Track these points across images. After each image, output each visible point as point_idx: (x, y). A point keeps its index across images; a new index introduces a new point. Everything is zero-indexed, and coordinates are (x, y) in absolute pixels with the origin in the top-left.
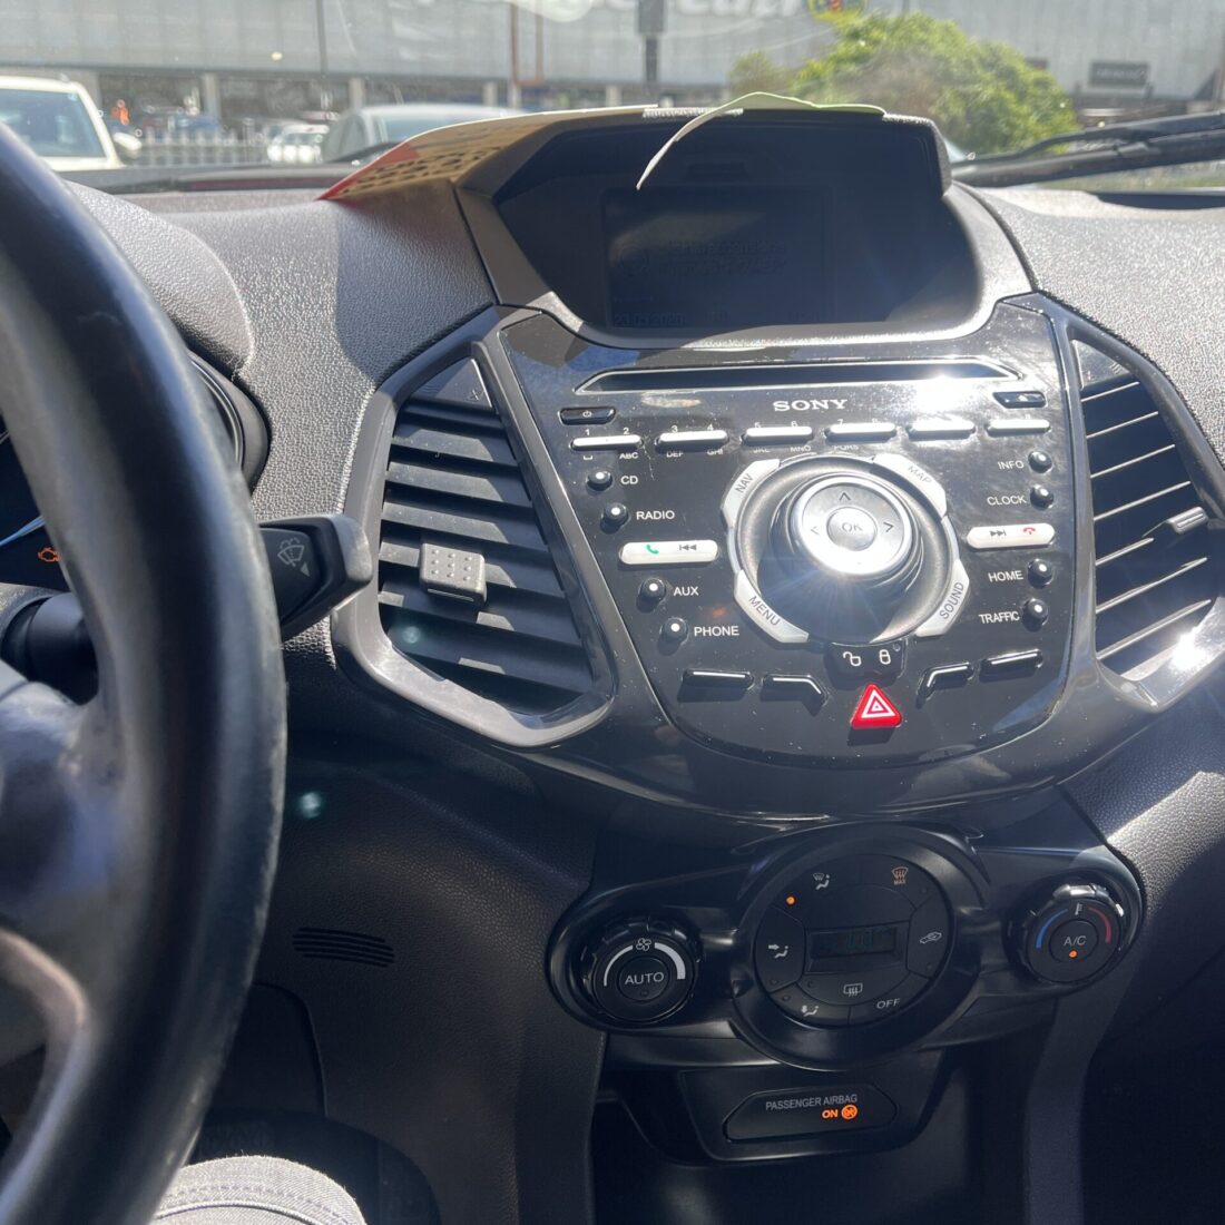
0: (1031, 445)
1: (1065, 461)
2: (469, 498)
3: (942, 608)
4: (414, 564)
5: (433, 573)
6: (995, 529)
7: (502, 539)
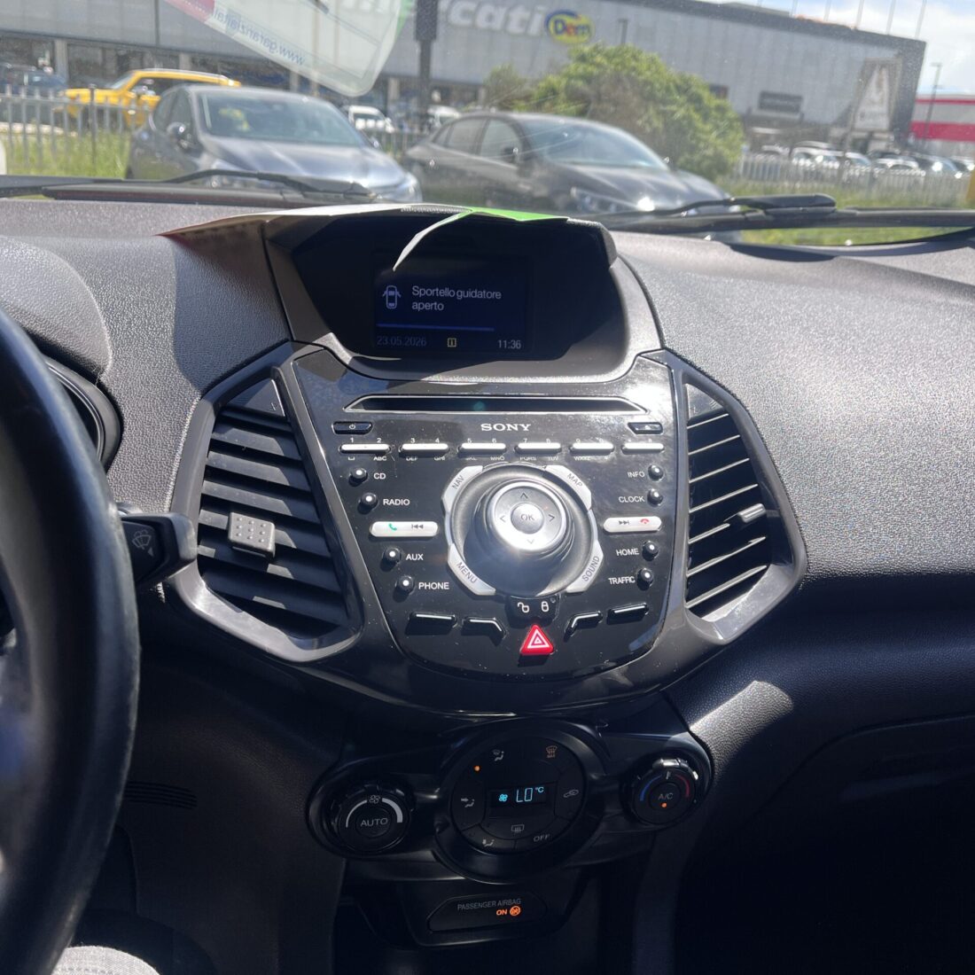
0: (651, 461)
1: (672, 473)
2: (265, 481)
3: (584, 573)
4: (224, 527)
5: (237, 535)
6: (622, 519)
7: (288, 512)
